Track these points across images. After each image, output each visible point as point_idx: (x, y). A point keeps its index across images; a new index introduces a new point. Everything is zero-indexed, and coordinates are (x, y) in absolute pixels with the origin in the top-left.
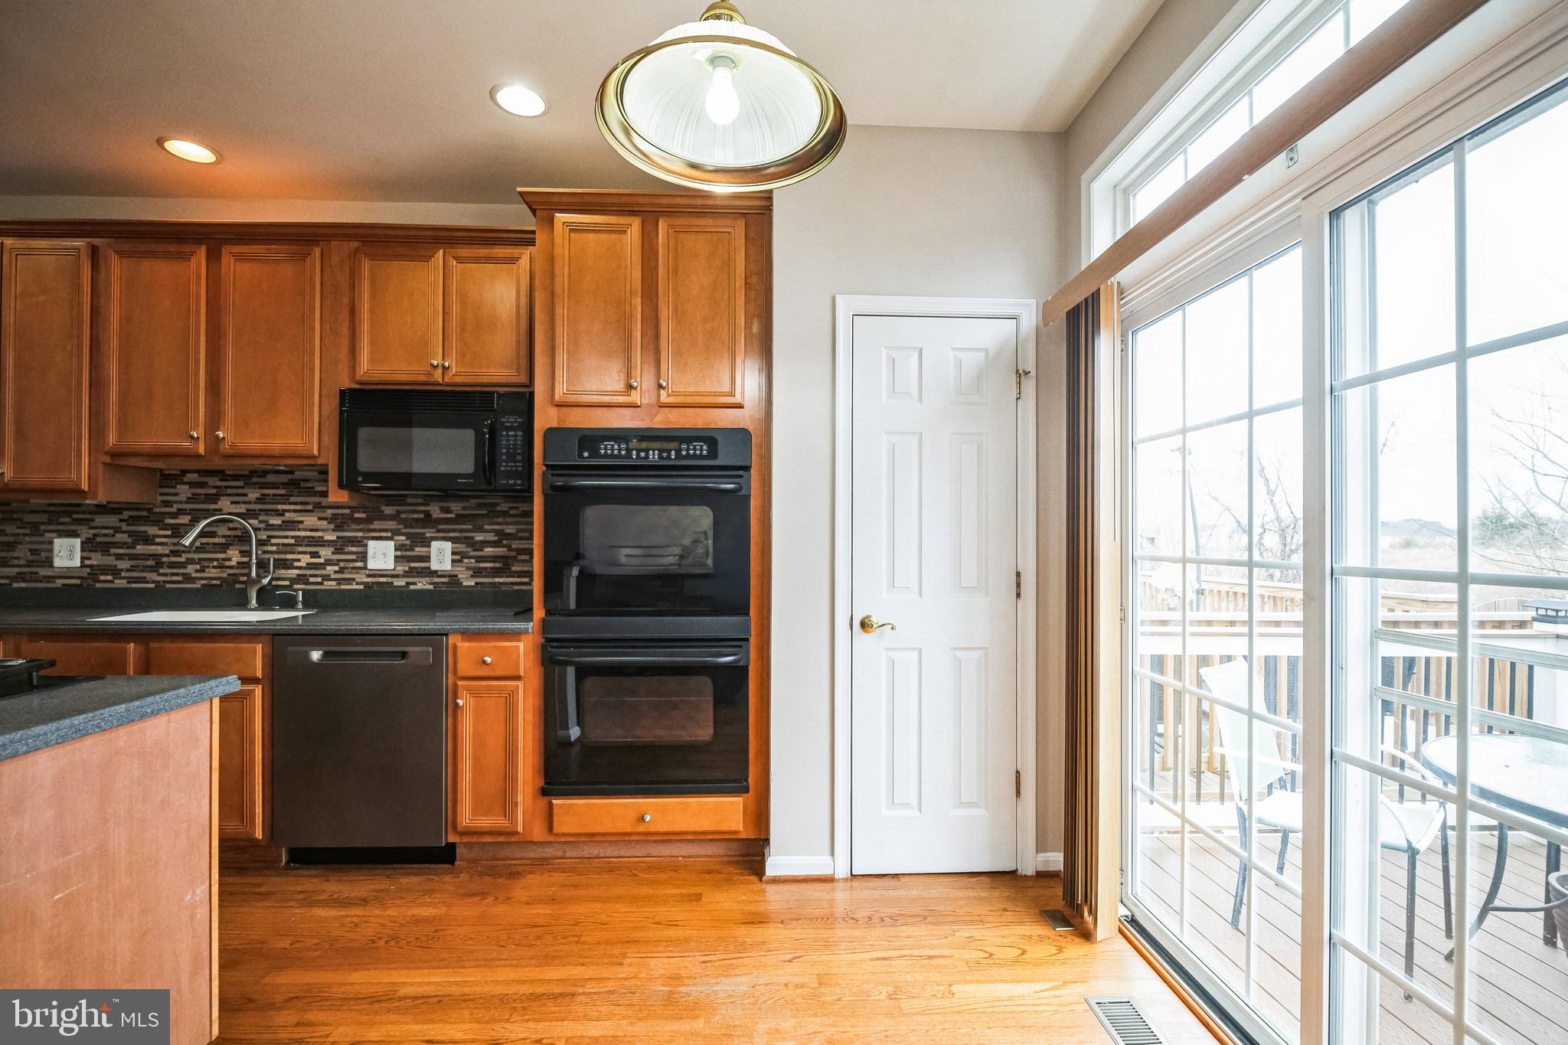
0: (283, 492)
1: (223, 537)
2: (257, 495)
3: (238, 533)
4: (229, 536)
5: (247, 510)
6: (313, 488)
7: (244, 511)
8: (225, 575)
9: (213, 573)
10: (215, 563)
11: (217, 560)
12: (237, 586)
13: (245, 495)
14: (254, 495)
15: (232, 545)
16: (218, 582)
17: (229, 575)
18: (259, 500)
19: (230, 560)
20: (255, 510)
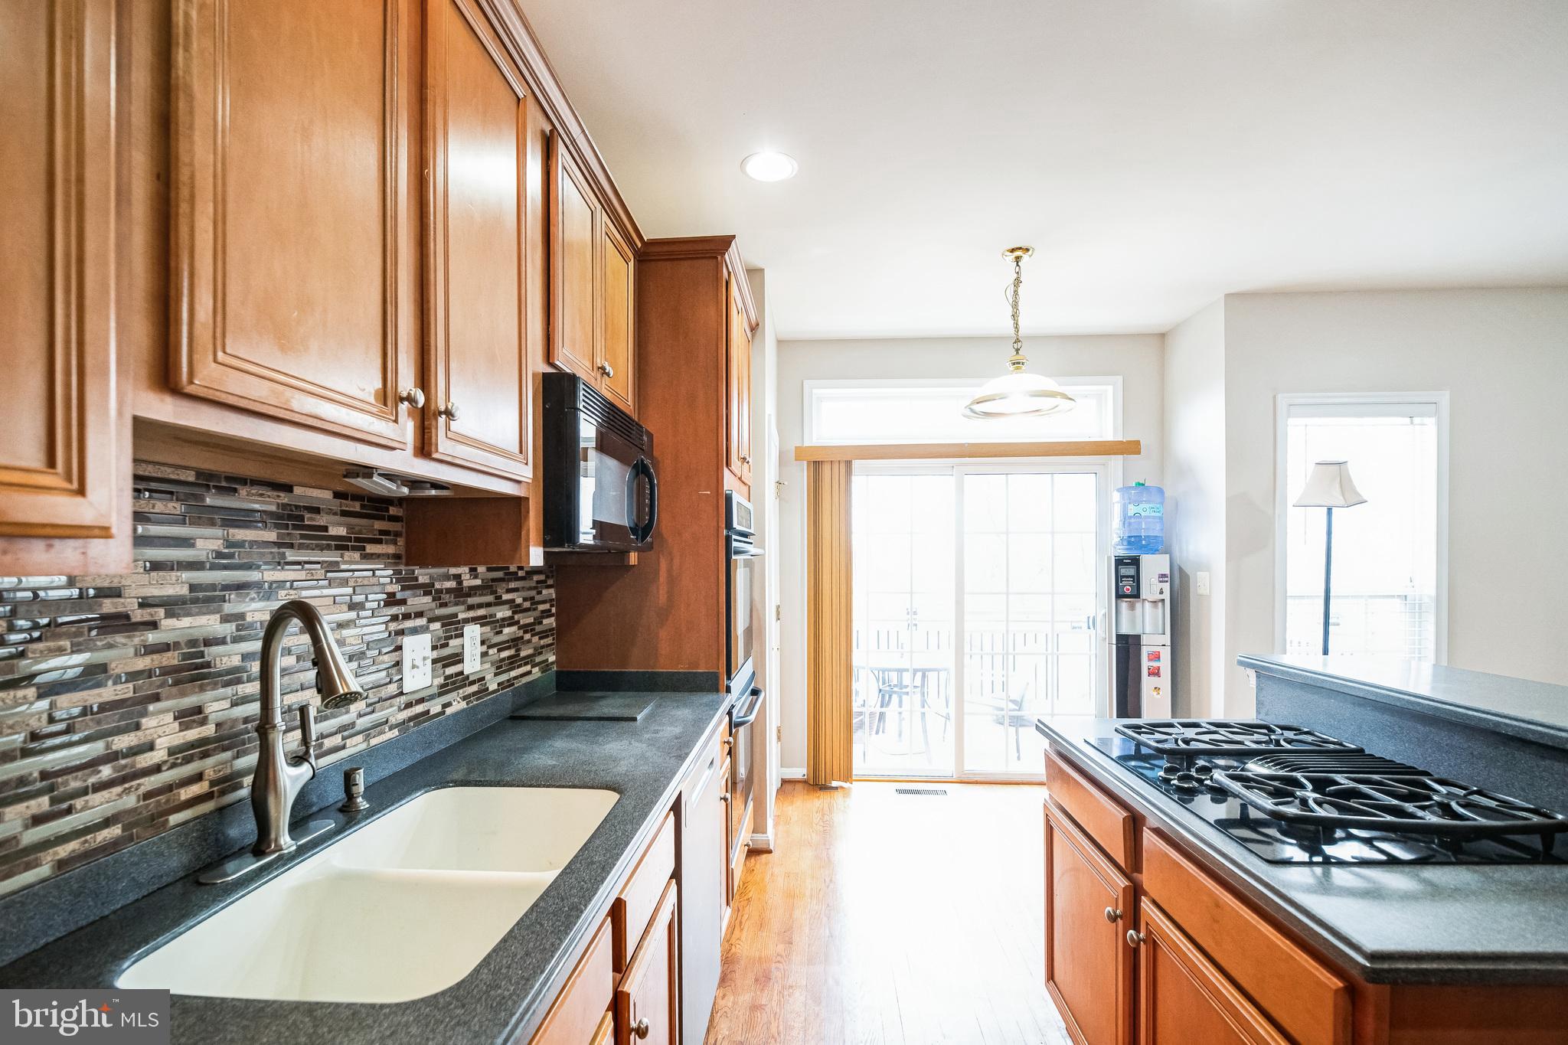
0: (271, 536)
1: (133, 676)
2: (217, 545)
3: (172, 659)
4: (149, 673)
5: (193, 588)
6: (326, 529)
7: (184, 591)
8: (130, 801)
9: (101, 804)
10: (106, 772)
11: (111, 757)
12: (174, 819)
13: (186, 542)
14: (208, 541)
15: (156, 698)
16: (116, 831)
17: (148, 796)
18: (221, 560)
19: (150, 747)
20: (213, 587)
